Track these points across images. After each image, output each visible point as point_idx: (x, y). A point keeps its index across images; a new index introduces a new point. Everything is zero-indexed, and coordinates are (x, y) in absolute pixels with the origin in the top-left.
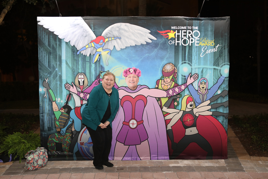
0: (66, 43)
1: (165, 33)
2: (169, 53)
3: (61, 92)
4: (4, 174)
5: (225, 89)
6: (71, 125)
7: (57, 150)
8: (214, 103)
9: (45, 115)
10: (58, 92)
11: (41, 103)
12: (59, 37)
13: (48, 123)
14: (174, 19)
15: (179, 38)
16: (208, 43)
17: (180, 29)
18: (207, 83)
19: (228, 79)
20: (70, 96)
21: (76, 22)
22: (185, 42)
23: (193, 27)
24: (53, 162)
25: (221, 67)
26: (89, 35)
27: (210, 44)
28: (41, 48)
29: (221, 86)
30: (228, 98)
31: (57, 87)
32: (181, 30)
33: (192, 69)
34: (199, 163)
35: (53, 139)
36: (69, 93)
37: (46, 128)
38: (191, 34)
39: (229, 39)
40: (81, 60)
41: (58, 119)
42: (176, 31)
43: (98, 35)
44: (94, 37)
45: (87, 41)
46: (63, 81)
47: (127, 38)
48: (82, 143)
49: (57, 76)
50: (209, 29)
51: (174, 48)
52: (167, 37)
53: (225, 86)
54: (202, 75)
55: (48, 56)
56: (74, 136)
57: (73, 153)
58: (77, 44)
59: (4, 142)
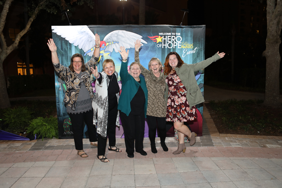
0: (75, 47)
1: (154, 38)
2: (157, 55)
4: (30, 150)
5: (202, 82)
7: (70, 131)
9: (60, 104)
11: (57, 94)
13: (63, 110)
14: (161, 27)
15: (165, 42)
16: (188, 46)
19: (204, 74)
21: (83, 30)
22: (170, 45)
23: (176, 33)
24: (68, 139)
29: (198, 80)
30: (203, 89)
32: (166, 35)
35: (67, 122)
37: (62, 114)
38: (175, 39)
39: (205, 43)
40: (87, 60)
42: (163, 36)
45: (91, 45)
47: (124, 42)
50: (189, 35)
51: (161, 50)
52: (156, 41)
53: (202, 80)
55: (61, 57)
58: (84, 47)
59: (30, 125)
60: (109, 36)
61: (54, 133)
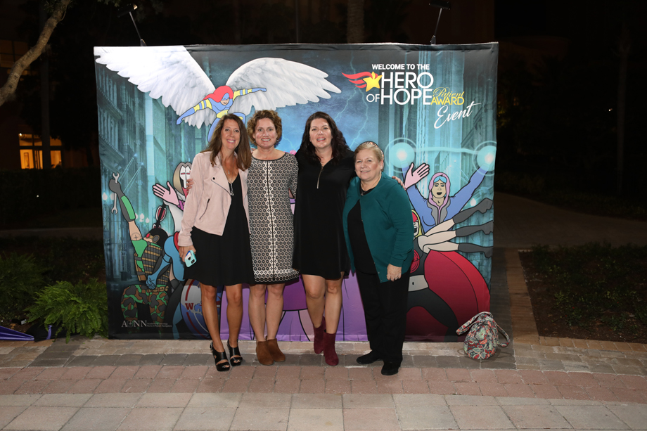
0: (154, 100)
1: (358, 79)
2: (368, 121)
3: (146, 202)
4: (33, 364)
6: (168, 268)
8: (462, 225)
9: (114, 249)
10: (140, 201)
11: (105, 223)
12: (139, 88)
13: (121, 264)
14: (378, 48)
15: (389, 88)
16: (450, 98)
17: (390, 70)
18: (448, 184)
19: (493, 174)
20: (163, 210)
21: (174, 57)
22: (401, 96)
23: (418, 65)
24: (132, 341)
25: (479, 149)
26: (199, 84)
27: (454, 102)
28: (104, 112)
30: (492, 214)
31: (138, 192)
32: (392, 71)
33: (415, 153)
34: (427, 348)
35: (131, 296)
36: (161, 204)
37: (118, 273)
38: (414, 80)
39: (496, 91)
40: (185, 137)
41: (140, 256)
42: (383, 73)
43: (219, 83)
44: (211, 88)
45: (195, 96)
46: (149, 179)
47: (280, 88)
48: (189, 304)
49: (136, 169)
50: (454, 69)
51: (378, 110)
52: (363, 86)
53: (487, 190)
54: (437, 168)
55: (119, 127)
56: (173, 290)
57: (172, 325)
58: (175, 102)
59: (36, 300)
60: (240, 74)
61: (96, 324)
